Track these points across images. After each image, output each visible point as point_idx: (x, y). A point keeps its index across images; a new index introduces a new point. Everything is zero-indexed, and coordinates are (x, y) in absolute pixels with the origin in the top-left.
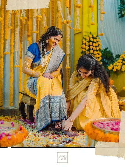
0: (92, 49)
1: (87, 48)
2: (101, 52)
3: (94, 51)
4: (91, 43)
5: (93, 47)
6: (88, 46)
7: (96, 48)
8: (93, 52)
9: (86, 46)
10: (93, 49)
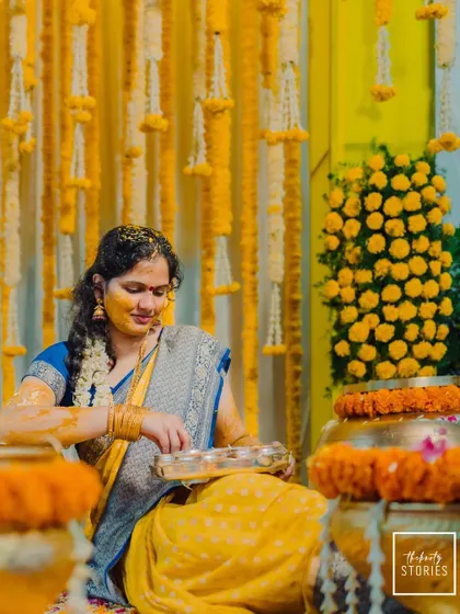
0: (382, 231)
1: (353, 228)
2: (445, 247)
3: (389, 239)
4: (374, 200)
5: (387, 218)
6: (356, 218)
7: (407, 225)
8: (388, 245)
9: (345, 218)
10: (387, 231)
